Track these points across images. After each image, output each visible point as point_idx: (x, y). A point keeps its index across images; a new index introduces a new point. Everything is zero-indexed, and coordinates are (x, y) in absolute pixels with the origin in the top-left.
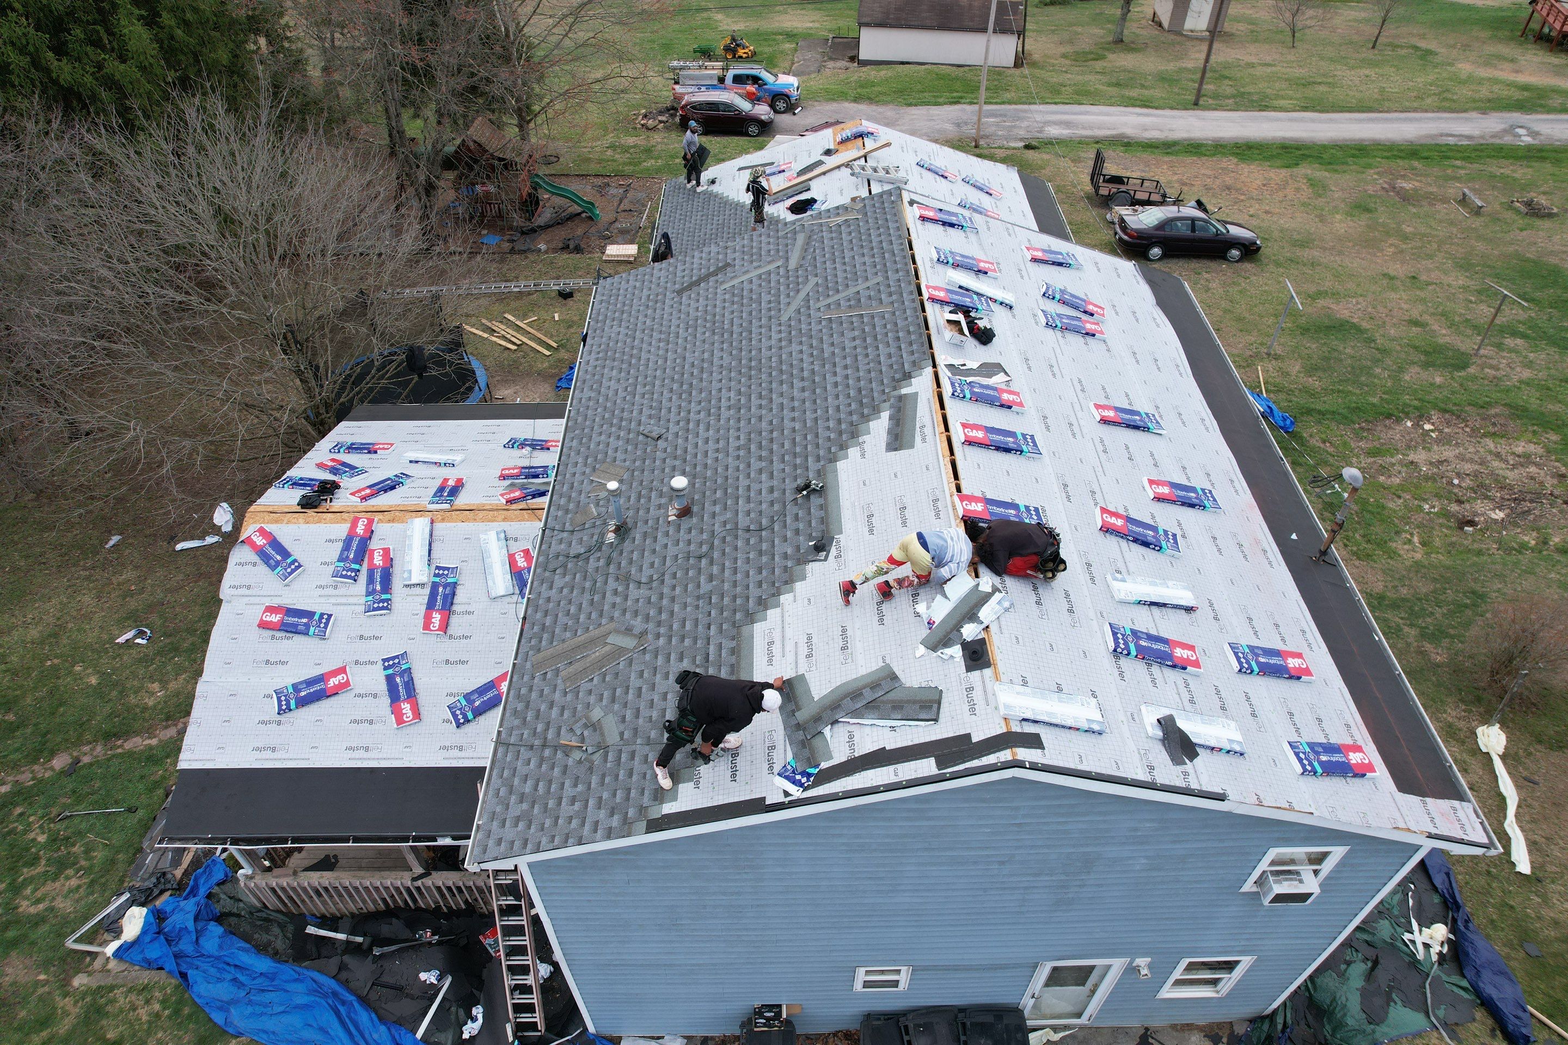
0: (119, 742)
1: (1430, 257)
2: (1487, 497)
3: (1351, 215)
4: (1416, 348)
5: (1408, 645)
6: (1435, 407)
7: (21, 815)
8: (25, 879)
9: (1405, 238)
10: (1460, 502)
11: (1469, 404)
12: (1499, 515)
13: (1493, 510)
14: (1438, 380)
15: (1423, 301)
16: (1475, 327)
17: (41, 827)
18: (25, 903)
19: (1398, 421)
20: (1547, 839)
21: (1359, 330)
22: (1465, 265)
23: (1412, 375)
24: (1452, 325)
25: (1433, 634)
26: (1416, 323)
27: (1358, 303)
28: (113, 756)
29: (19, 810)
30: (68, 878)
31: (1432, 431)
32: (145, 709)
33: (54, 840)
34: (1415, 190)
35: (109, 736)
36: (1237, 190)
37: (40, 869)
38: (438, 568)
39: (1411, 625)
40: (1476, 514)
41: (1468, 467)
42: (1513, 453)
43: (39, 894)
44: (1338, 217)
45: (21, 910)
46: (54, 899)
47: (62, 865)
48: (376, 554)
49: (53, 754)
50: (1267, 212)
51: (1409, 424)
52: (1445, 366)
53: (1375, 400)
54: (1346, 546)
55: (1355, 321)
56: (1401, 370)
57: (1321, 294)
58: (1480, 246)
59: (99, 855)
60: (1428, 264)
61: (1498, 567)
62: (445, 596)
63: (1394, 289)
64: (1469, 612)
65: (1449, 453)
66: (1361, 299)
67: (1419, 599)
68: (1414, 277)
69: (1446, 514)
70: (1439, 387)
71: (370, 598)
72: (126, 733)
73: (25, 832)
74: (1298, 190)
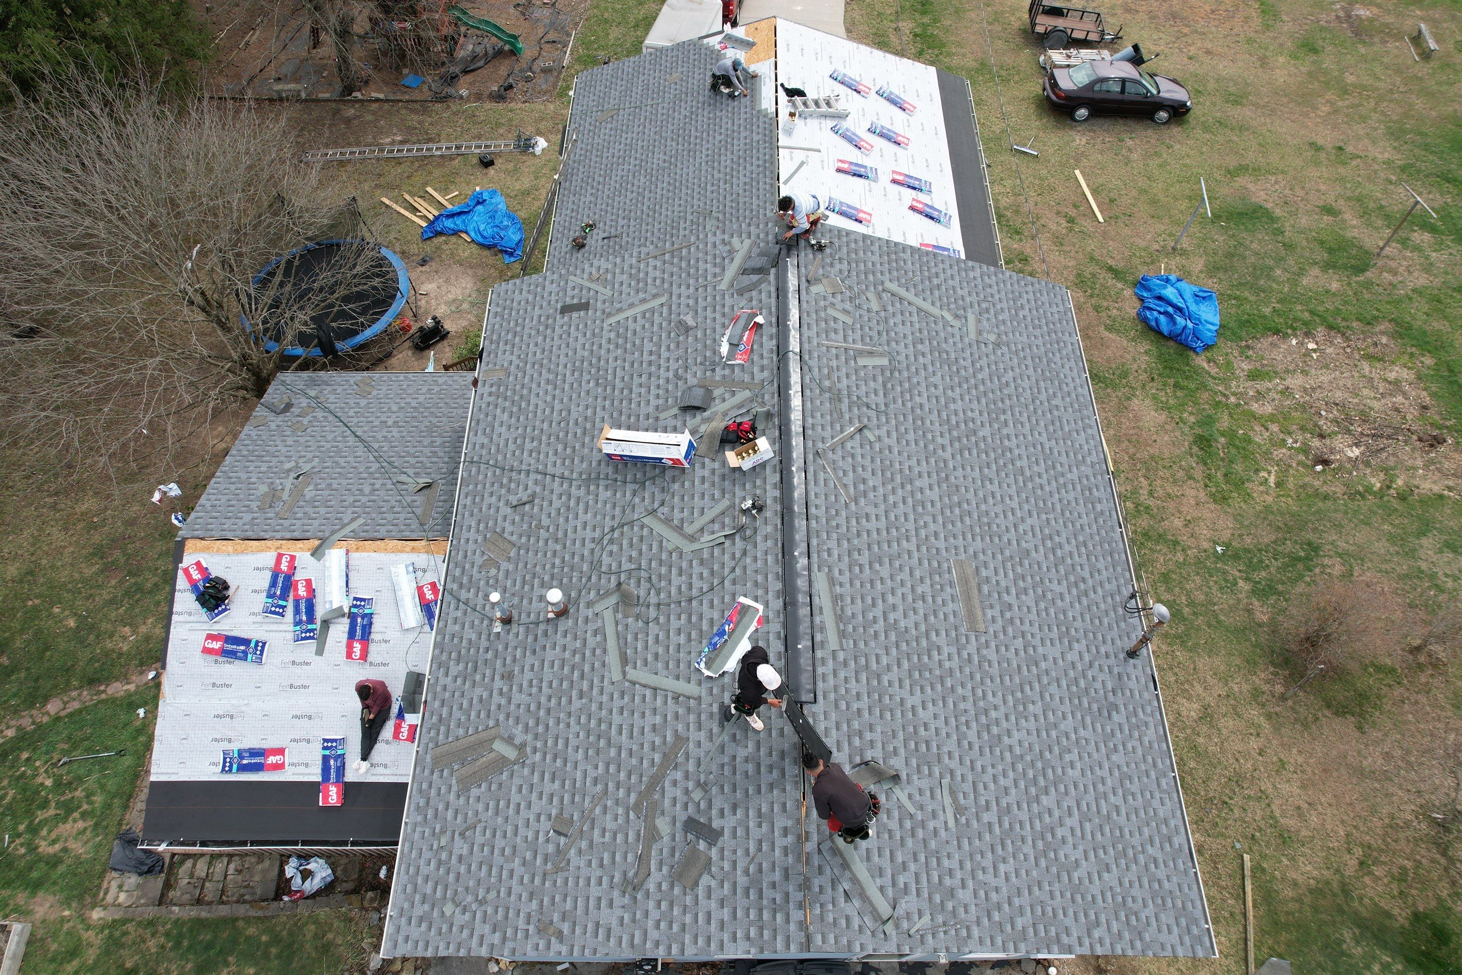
0: (102, 688)
1: (1363, 119)
2: (1349, 432)
3: (1296, 58)
4: (1322, 243)
5: (1239, 601)
6: (1324, 320)
7: (28, 759)
8: (40, 821)
9: (1344, 91)
10: (1322, 436)
11: (1358, 319)
12: (1355, 452)
13: (1350, 446)
14: (1335, 286)
15: (1342, 180)
16: (1387, 217)
17: (46, 771)
18: (43, 843)
19: (1286, 336)
20: (1310, 804)
21: (1272, 219)
22: (1396, 133)
23: (1313, 279)
24: (1365, 214)
25: (1263, 590)
26: (1328, 210)
27: (1276, 182)
28: (99, 702)
29: (25, 755)
30: (75, 821)
31: (1314, 351)
32: (120, 655)
33: (60, 785)
34: (1371, 20)
35: (92, 681)
36: (1183, 19)
37: (52, 812)
38: (356, 599)
39: (1247, 579)
40: (1332, 451)
41: (1339, 395)
42: (1385, 380)
43: (53, 836)
44: (1281, 59)
45: (41, 850)
46: (66, 840)
47: (68, 808)
48: (300, 586)
49: (46, 699)
50: (1208, 52)
51: (1294, 342)
52: (1345, 267)
53: (1267, 311)
54: (1206, 486)
55: (1269, 206)
56: (1301, 272)
57: (1242, 169)
58: (1419, 104)
59: (98, 799)
60: (1360, 130)
61: (1339, 516)
62: (364, 627)
63: (1317, 164)
64: (1300, 566)
65: (1325, 378)
66: (1280, 177)
67: (1260, 550)
68: (1340, 148)
69: (1305, 450)
70: (1334, 295)
71: (298, 628)
72: (108, 680)
73: (35, 776)
74: (1246, 19)
